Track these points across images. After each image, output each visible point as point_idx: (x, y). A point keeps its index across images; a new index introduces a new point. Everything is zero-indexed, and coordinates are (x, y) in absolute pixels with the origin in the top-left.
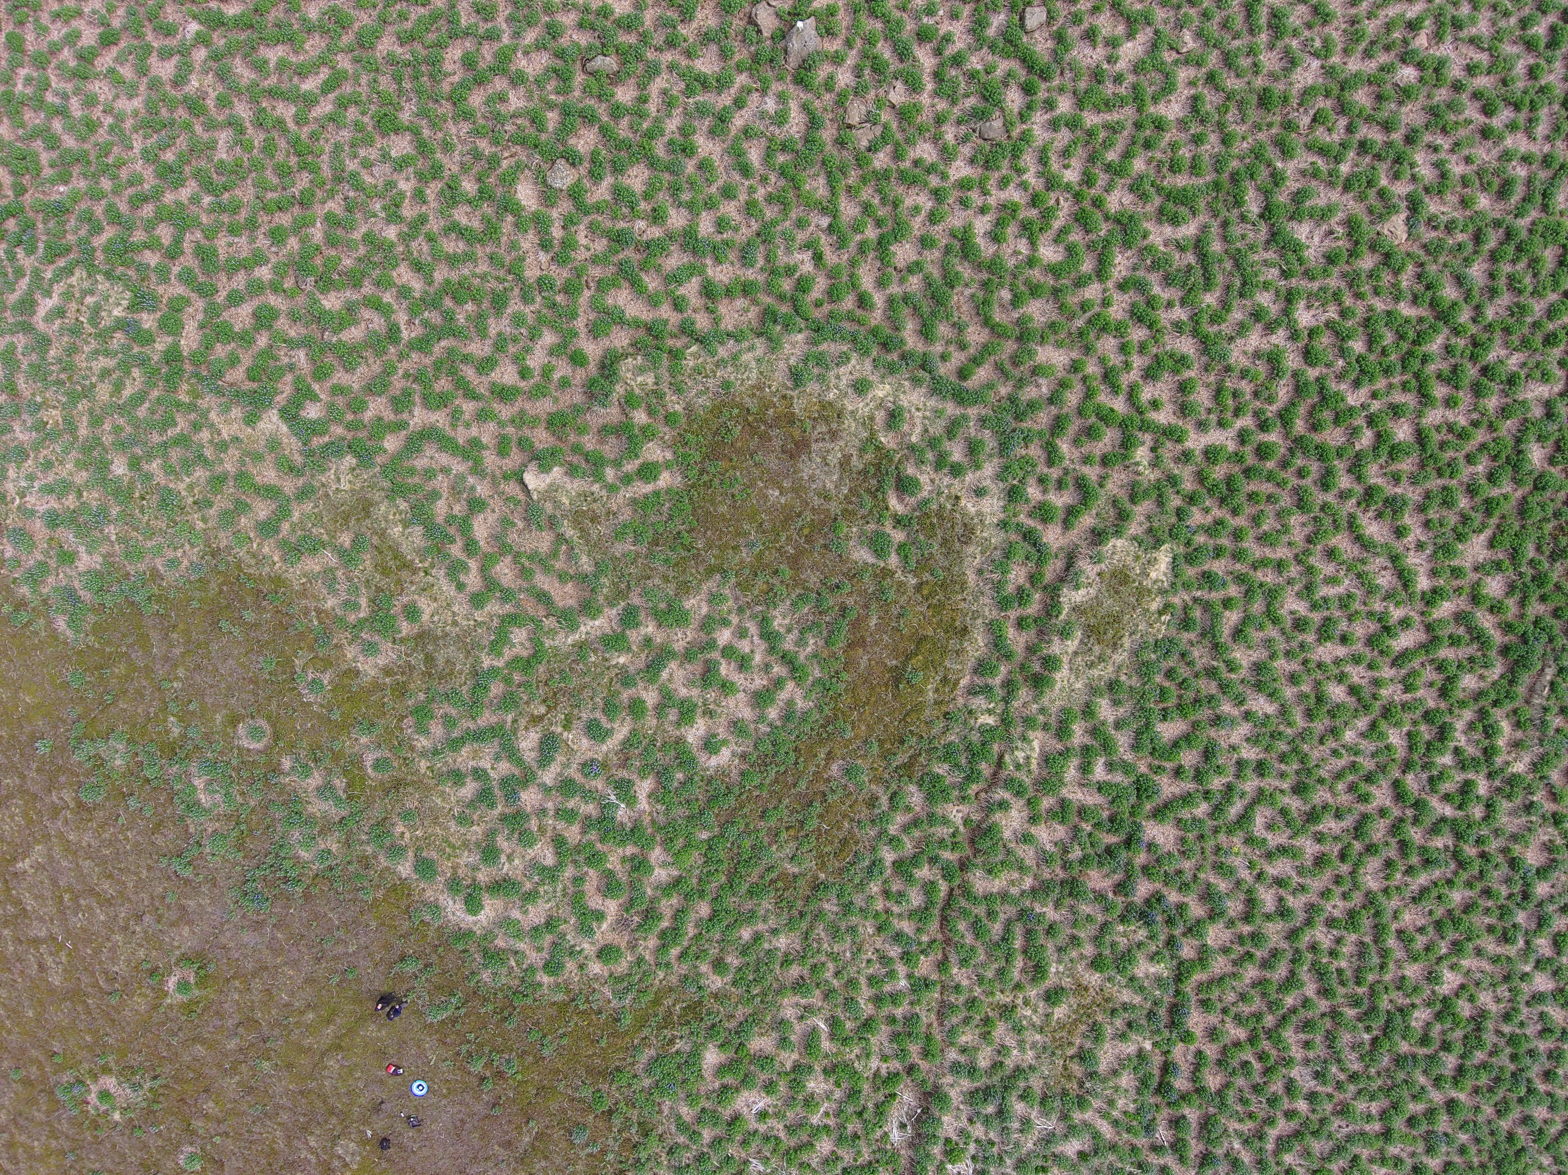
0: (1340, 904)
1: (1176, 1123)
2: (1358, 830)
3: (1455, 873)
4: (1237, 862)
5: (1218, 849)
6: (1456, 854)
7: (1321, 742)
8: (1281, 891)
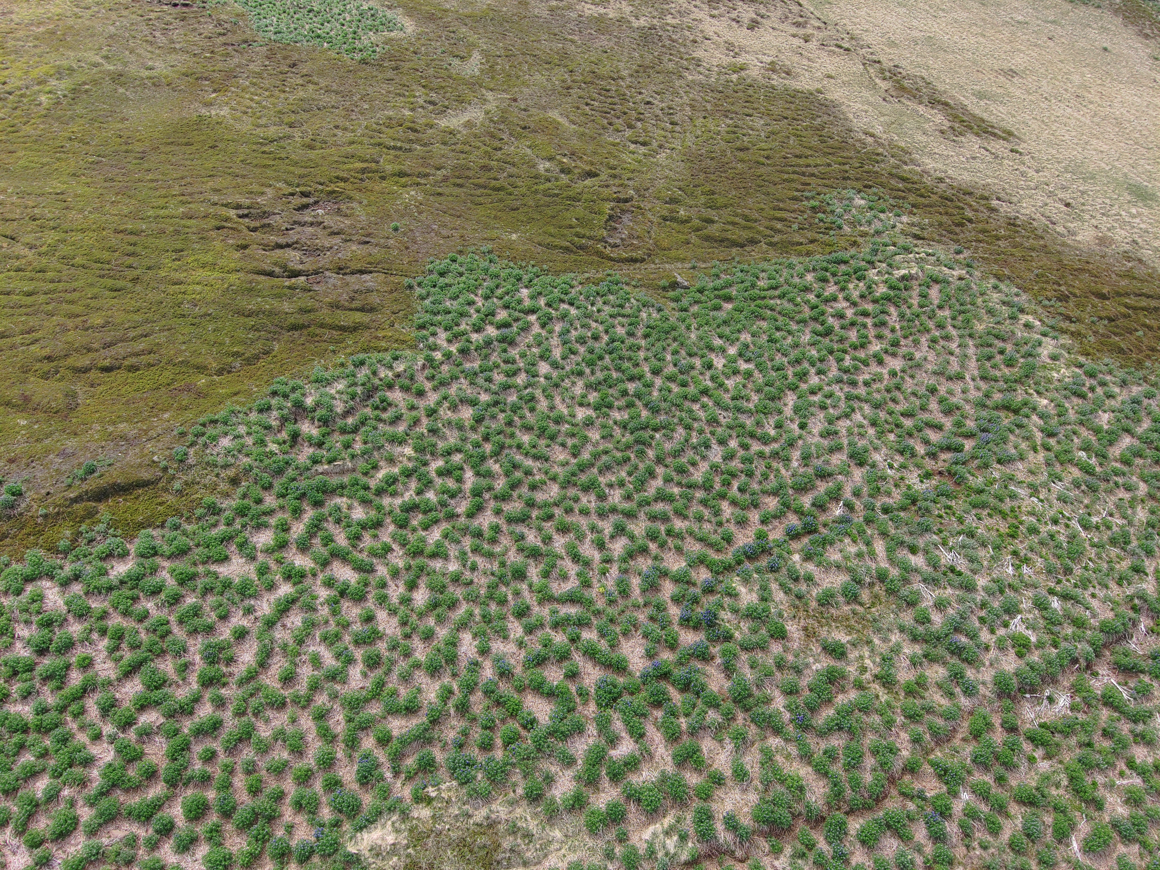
0: (584, 500)
1: (820, 506)
2: (523, 519)
3: (510, 447)
4: (610, 583)
5: (612, 602)
6: (496, 454)
7: (471, 582)
8: (607, 540)
